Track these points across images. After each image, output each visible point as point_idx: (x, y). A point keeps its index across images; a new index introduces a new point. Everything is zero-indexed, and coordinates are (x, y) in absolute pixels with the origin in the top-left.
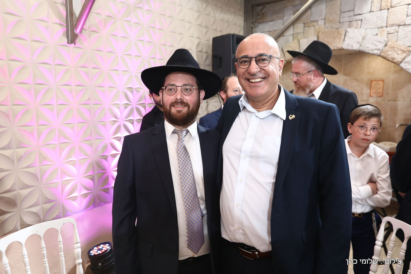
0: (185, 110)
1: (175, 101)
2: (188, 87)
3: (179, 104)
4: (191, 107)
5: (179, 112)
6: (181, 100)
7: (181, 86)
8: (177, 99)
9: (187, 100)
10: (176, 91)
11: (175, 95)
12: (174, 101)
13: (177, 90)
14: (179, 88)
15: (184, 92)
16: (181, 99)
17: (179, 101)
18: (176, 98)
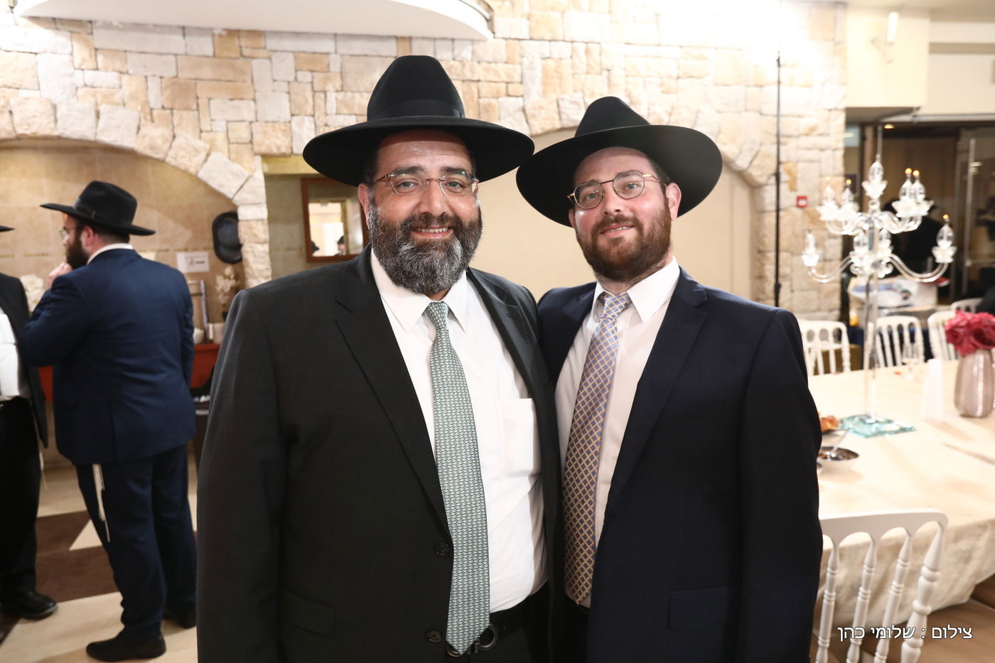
0: (629, 235)
1: (604, 218)
2: (628, 179)
3: (614, 224)
4: (646, 227)
5: (617, 241)
6: (616, 213)
7: (613, 181)
8: (606, 213)
9: (633, 211)
10: (603, 197)
11: (601, 206)
12: (600, 219)
13: (604, 192)
14: (609, 187)
15: (623, 193)
16: (618, 211)
17: (612, 218)
18: (604, 211)
